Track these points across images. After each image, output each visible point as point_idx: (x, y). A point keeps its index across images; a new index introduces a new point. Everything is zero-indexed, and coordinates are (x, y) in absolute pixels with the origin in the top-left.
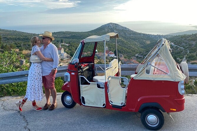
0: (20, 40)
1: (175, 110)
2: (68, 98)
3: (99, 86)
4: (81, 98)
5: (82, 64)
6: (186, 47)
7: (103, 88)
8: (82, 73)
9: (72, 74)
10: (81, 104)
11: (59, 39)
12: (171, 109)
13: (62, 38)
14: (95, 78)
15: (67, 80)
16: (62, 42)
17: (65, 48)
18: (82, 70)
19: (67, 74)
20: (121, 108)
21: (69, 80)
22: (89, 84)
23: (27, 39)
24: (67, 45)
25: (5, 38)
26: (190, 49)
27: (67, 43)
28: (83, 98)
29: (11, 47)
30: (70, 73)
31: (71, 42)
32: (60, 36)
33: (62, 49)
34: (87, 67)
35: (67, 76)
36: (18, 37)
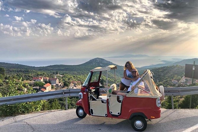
0: (21, 72)
1: (154, 117)
2: (81, 111)
3: (103, 102)
4: (90, 110)
5: (91, 87)
6: (156, 77)
7: (106, 103)
8: (91, 93)
9: (84, 93)
10: (90, 115)
11: (54, 71)
12: (151, 117)
13: (57, 70)
14: (100, 96)
15: (81, 98)
16: (57, 74)
17: (60, 78)
18: (91, 92)
19: (81, 93)
20: (118, 117)
21: (82, 97)
22: (96, 100)
23: (28, 71)
24: (62, 76)
25: (8, 70)
26: (159, 78)
27: (61, 75)
28: (92, 110)
29: (14, 78)
30: (83, 93)
31: (64, 74)
32: (56, 69)
33: (57, 79)
34: (94, 90)
35: (80, 95)
36: (19, 70)
